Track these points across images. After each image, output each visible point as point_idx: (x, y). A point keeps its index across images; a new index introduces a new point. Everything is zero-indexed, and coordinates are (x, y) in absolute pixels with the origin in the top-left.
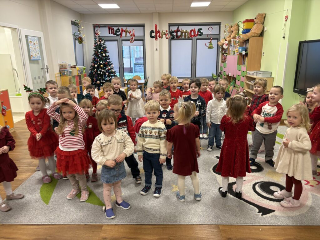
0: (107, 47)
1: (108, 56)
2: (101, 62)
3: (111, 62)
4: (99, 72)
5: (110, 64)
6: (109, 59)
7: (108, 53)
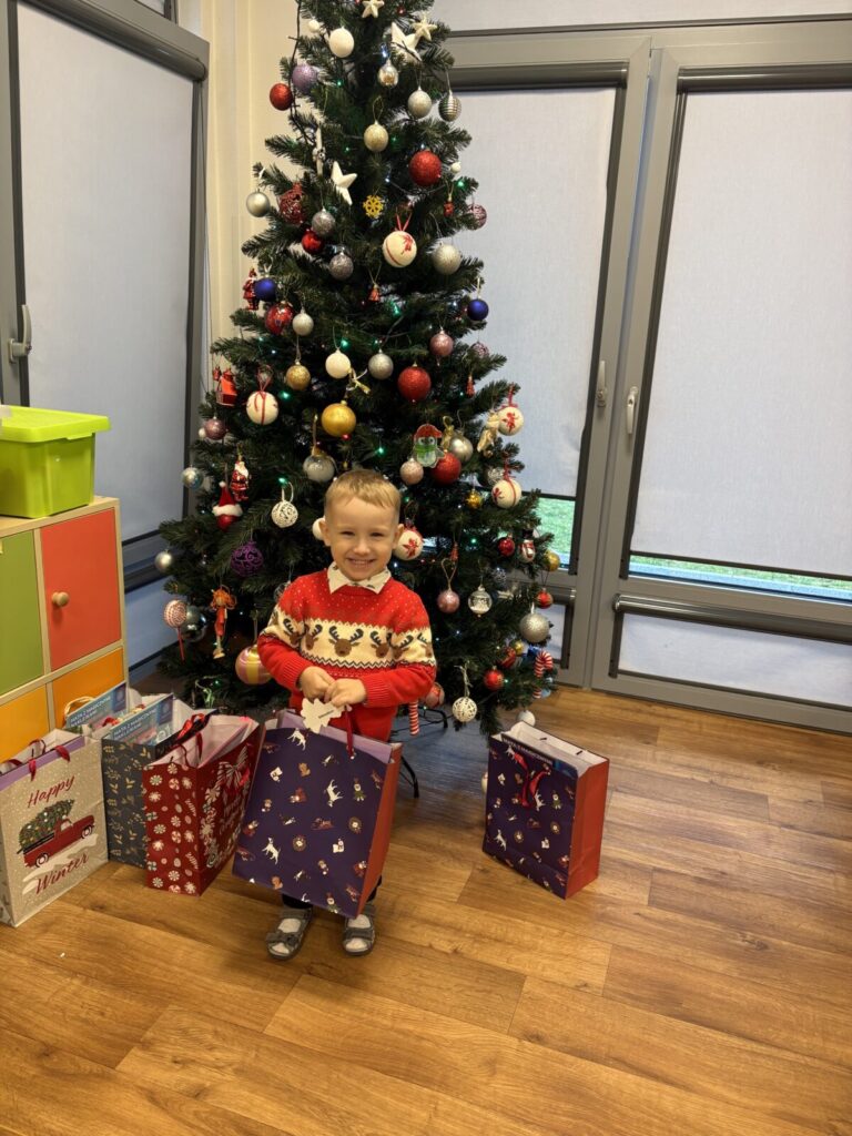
0: (462, 138)
1: (468, 272)
2: (338, 363)
3: (501, 360)
4: (284, 513)
5: (478, 387)
6: (476, 316)
7: (472, 223)
